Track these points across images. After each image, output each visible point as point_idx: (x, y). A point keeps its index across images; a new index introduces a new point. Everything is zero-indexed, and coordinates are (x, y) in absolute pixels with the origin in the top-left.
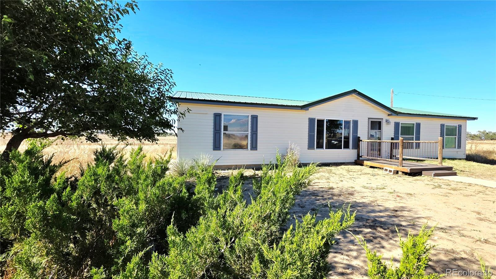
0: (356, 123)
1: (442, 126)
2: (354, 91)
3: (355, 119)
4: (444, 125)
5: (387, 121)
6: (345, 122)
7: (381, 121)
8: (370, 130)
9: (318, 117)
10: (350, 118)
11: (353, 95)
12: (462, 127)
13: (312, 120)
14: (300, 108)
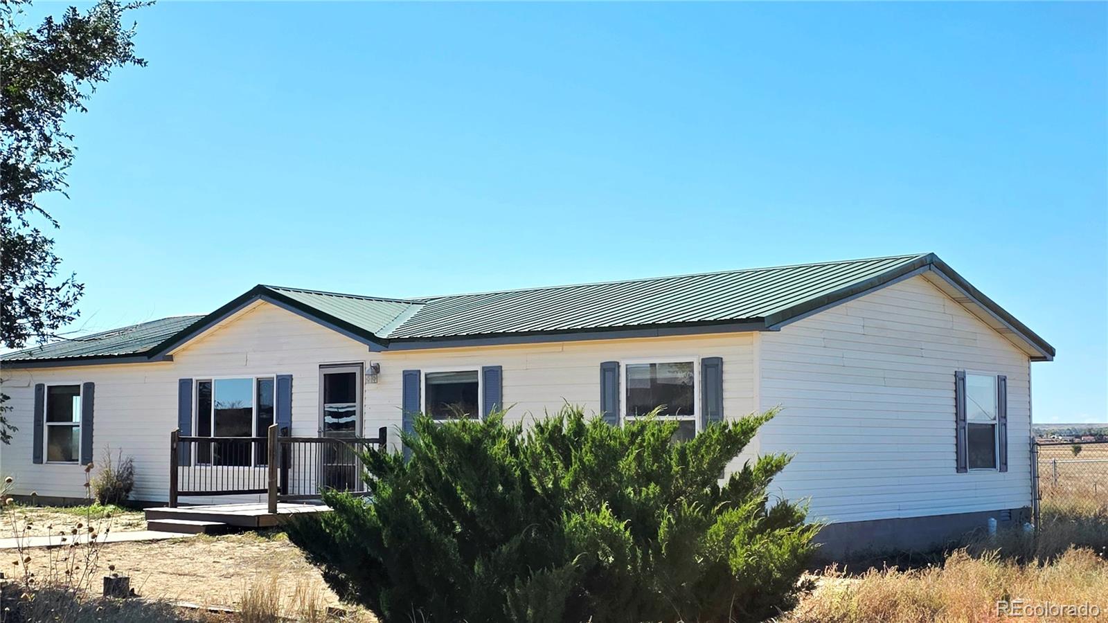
3: (284, 372)
4: (619, 366)
5: (376, 369)
6: (259, 382)
7: (357, 370)
8: (325, 403)
9: (197, 376)
10: (271, 373)
11: (259, 303)
12: (725, 368)
13: (185, 385)
14: (146, 357)
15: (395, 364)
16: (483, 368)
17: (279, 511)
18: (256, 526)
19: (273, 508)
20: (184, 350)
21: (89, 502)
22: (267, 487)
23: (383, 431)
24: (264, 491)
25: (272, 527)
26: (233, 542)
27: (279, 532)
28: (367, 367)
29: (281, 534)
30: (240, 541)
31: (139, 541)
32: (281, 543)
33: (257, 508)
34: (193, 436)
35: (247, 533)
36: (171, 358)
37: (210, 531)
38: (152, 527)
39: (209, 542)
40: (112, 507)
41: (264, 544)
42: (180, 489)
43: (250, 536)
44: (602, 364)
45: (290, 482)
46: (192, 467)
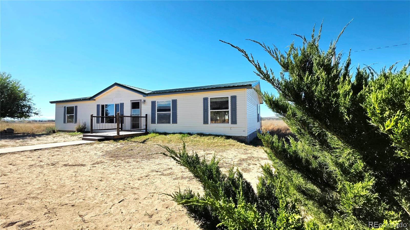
0: (122, 105)
1: (205, 100)
2: (116, 84)
3: (122, 102)
4: (208, 99)
5: (145, 101)
6: (116, 105)
7: (140, 101)
8: (132, 109)
9: (101, 103)
10: (118, 102)
11: (116, 86)
12: (237, 98)
13: (98, 106)
14: (89, 100)
15: (149, 100)
16: (172, 100)
17: (120, 134)
18: (113, 138)
19: (118, 133)
20: (98, 98)
21: (74, 132)
22: (116, 128)
23: (146, 115)
24: (116, 129)
25: (118, 139)
26: (106, 143)
27: (120, 140)
28: (142, 101)
29: (120, 141)
30: (108, 143)
31: (75, 145)
32: (120, 143)
33: (114, 134)
34: (100, 116)
35: (111, 140)
36: (95, 100)
37: (100, 140)
38: (83, 139)
39: (98, 144)
40: (80, 133)
41: (115, 144)
42: (93, 129)
43: (112, 141)
44: (203, 98)
45: (123, 127)
46: (100, 124)
